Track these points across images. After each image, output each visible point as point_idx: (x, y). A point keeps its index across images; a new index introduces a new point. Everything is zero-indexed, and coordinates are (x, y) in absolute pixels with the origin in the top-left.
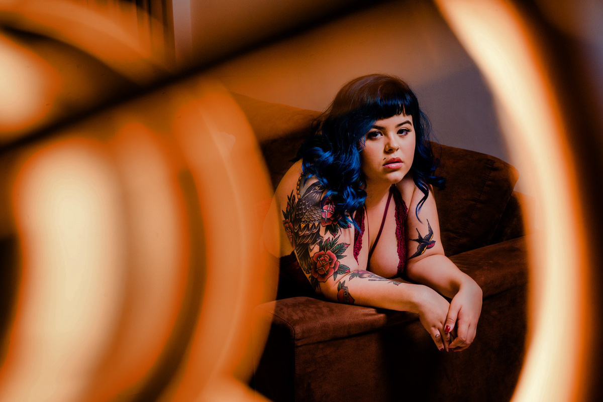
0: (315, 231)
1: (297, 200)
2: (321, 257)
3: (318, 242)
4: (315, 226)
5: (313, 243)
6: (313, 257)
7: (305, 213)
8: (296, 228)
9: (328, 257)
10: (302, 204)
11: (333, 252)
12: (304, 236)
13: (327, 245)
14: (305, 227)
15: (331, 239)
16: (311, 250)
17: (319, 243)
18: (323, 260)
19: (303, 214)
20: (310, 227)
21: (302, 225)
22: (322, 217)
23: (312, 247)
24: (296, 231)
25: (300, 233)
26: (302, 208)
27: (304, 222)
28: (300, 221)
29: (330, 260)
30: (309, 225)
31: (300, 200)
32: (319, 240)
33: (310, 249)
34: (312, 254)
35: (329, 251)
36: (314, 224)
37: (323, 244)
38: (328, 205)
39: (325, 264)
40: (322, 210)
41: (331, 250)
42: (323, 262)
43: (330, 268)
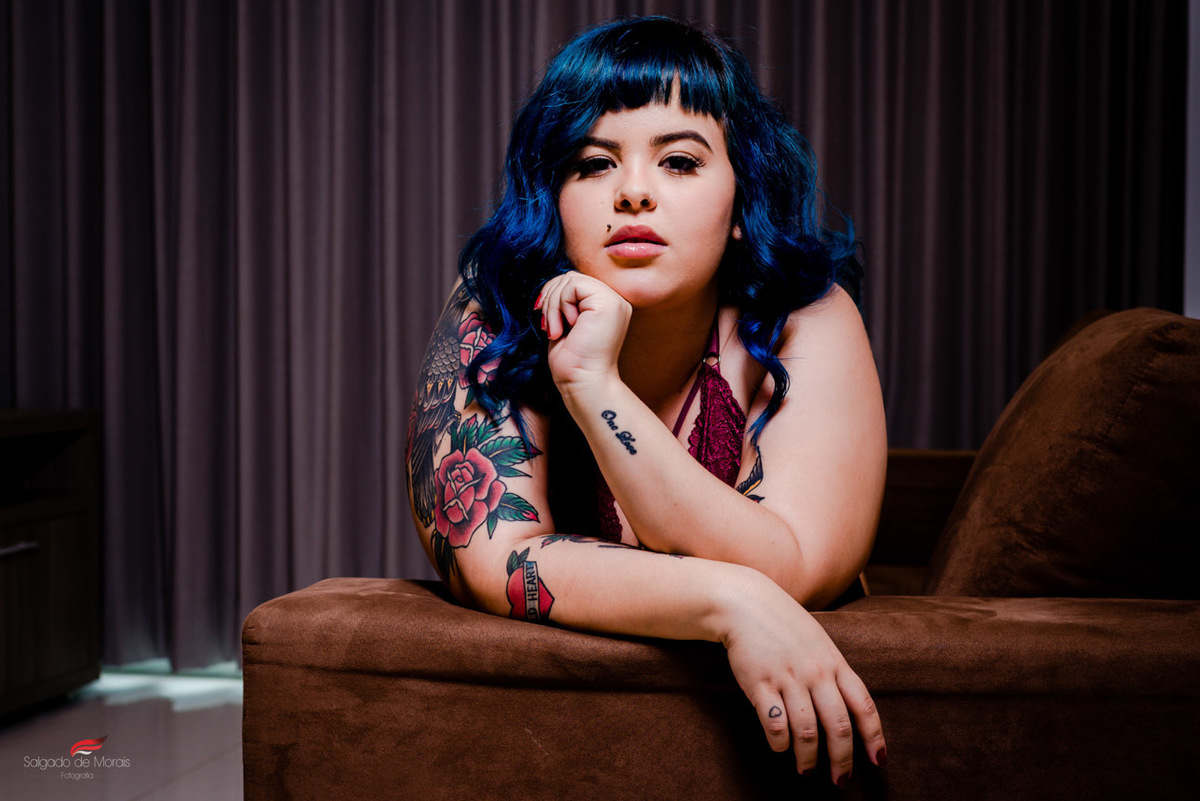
0: (447, 398)
2: (453, 469)
3: (449, 424)
4: (446, 387)
5: (441, 429)
6: (439, 469)
7: (434, 356)
9: (473, 468)
11: (486, 455)
12: (430, 412)
13: (467, 432)
14: (432, 390)
15: (479, 420)
16: (437, 448)
17: (452, 427)
18: (456, 479)
20: (439, 388)
21: (429, 387)
22: (461, 363)
23: (439, 438)
25: (425, 405)
27: (431, 377)
29: (475, 478)
30: (437, 384)
32: (451, 422)
33: (435, 445)
34: (437, 462)
35: (473, 450)
36: (446, 382)
37: (458, 430)
38: (476, 331)
39: (462, 490)
40: (462, 346)
41: (479, 447)
42: (457, 484)
43: (475, 500)
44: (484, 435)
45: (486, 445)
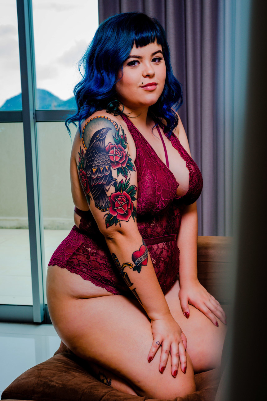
0: (107, 173)
1: (85, 152)
4: (106, 169)
5: (108, 184)
6: (110, 197)
7: (94, 159)
8: (88, 173)
9: (125, 198)
10: (90, 153)
11: (128, 193)
12: (97, 179)
13: (121, 186)
14: (96, 171)
15: (124, 181)
16: (108, 191)
17: (113, 184)
18: (120, 200)
19: (92, 161)
20: (101, 170)
21: (93, 170)
22: (111, 161)
23: (107, 188)
24: (89, 176)
25: (93, 176)
26: (90, 156)
27: (95, 166)
28: (91, 166)
29: (126, 201)
30: (100, 169)
31: (87, 151)
32: (113, 182)
33: (106, 190)
34: (109, 194)
35: (124, 192)
36: (105, 168)
37: (118, 185)
38: (113, 149)
39: (123, 204)
40: (109, 154)
41: (126, 191)
42: (121, 202)
43: (128, 208)
44: (126, 186)
45: (128, 190)
